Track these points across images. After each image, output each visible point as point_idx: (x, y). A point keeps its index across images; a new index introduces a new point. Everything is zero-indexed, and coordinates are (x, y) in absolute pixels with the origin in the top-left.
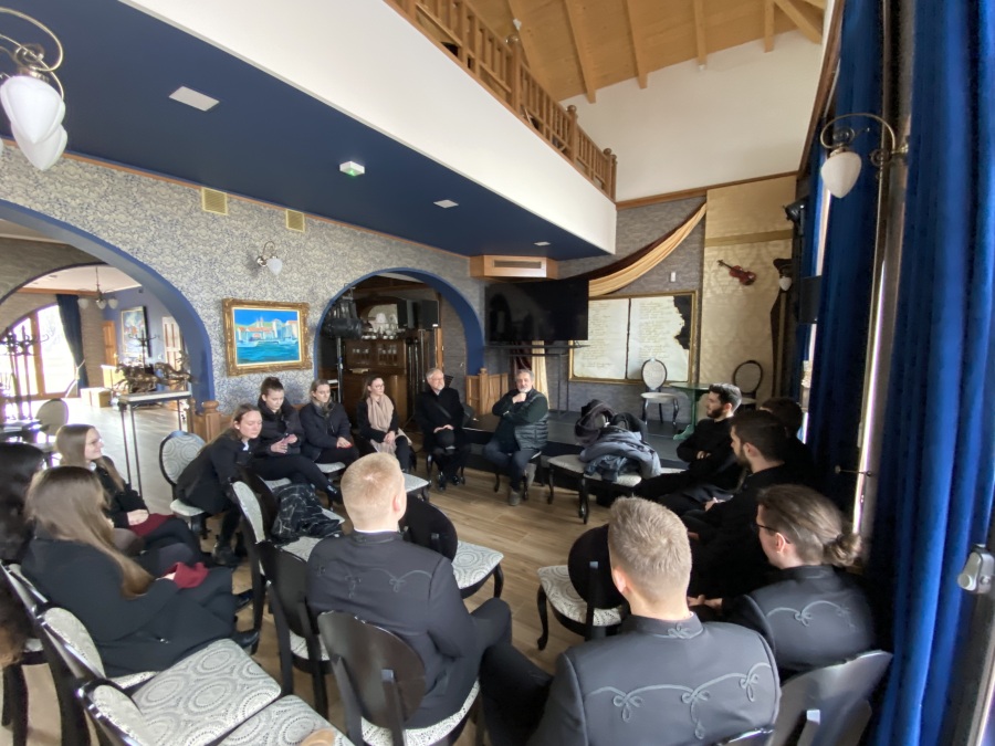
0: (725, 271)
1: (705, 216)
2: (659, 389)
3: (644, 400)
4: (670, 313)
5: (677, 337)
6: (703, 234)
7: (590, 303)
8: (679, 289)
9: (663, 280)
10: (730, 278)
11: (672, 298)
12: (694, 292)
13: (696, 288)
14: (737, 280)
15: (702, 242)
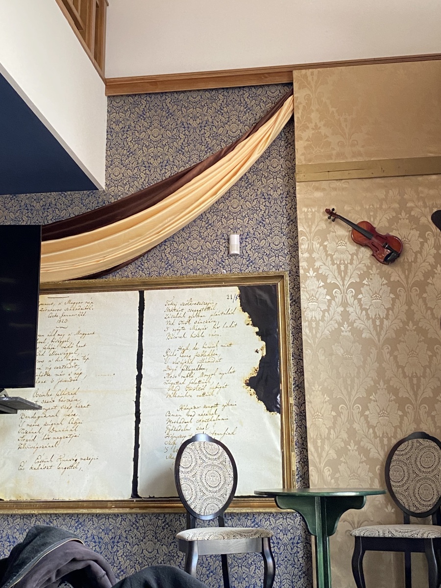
0: (342, 231)
1: (292, 120)
2: (221, 519)
3: (188, 546)
4: (233, 325)
5: (252, 383)
6: (291, 157)
7: (43, 299)
8: (249, 271)
9: (214, 251)
10: (352, 248)
11: (235, 291)
12: (282, 277)
13: (285, 270)
14: (365, 253)
15: (291, 172)
